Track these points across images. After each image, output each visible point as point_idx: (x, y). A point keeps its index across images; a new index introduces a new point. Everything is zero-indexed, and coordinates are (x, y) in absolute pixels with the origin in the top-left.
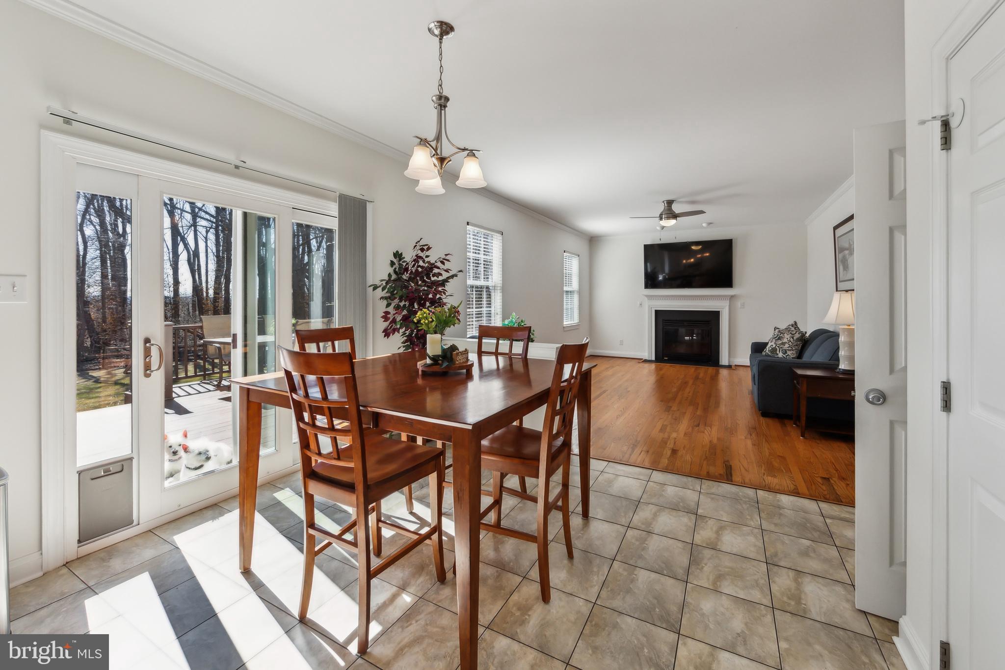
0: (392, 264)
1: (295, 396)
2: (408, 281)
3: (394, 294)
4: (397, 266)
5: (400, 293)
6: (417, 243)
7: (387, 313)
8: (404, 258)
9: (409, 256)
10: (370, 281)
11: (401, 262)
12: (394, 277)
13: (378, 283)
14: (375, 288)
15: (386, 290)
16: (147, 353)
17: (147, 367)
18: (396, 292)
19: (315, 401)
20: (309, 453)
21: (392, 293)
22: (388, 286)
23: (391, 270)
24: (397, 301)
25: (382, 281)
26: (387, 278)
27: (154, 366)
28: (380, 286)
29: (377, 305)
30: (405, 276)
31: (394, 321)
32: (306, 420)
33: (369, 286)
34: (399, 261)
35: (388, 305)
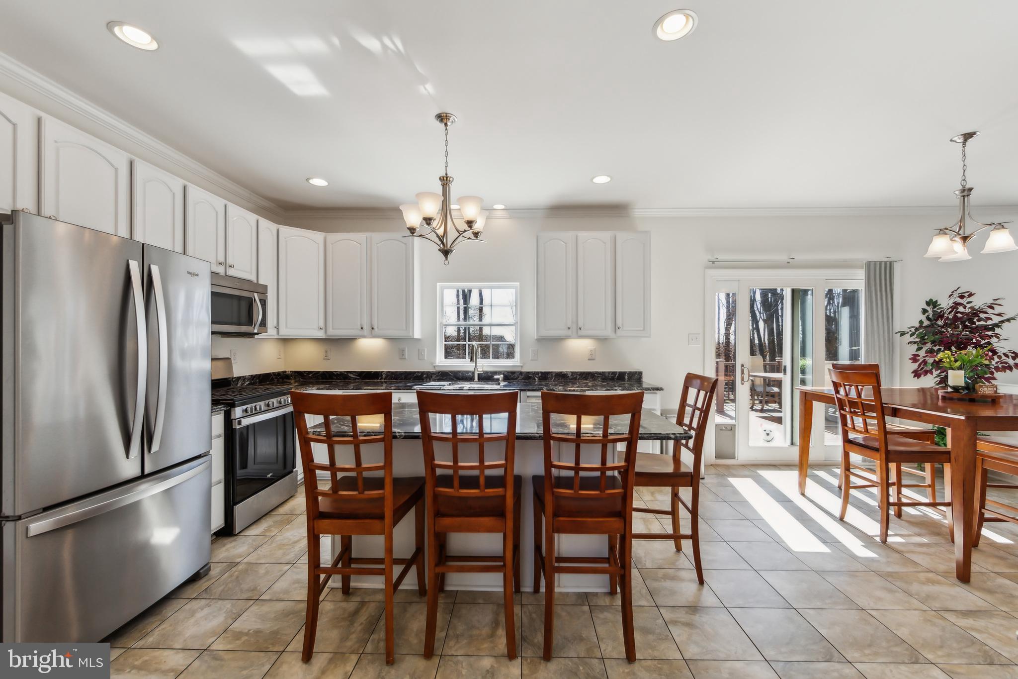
0: (924, 311)
1: (838, 396)
2: (942, 327)
3: (926, 339)
4: (930, 313)
5: (932, 338)
6: (953, 292)
7: (916, 356)
8: (940, 305)
9: (945, 303)
10: (898, 327)
11: (935, 309)
12: (926, 323)
13: (906, 330)
14: (903, 334)
15: (915, 336)
16: (743, 373)
17: (743, 379)
18: (926, 337)
19: (852, 398)
20: (846, 428)
21: (922, 338)
22: (917, 333)
23: (923, 318)
24: (929, 345)
25: (910, 328)
26: (917, 325)
27: (746, 379)
28: (908, 333)
29: (906, 348)
30: (940, 323)
31: (925, 362)
32: (847, 411)
33: (896, 333)
34: (933, 309)
35: (919, 349)
